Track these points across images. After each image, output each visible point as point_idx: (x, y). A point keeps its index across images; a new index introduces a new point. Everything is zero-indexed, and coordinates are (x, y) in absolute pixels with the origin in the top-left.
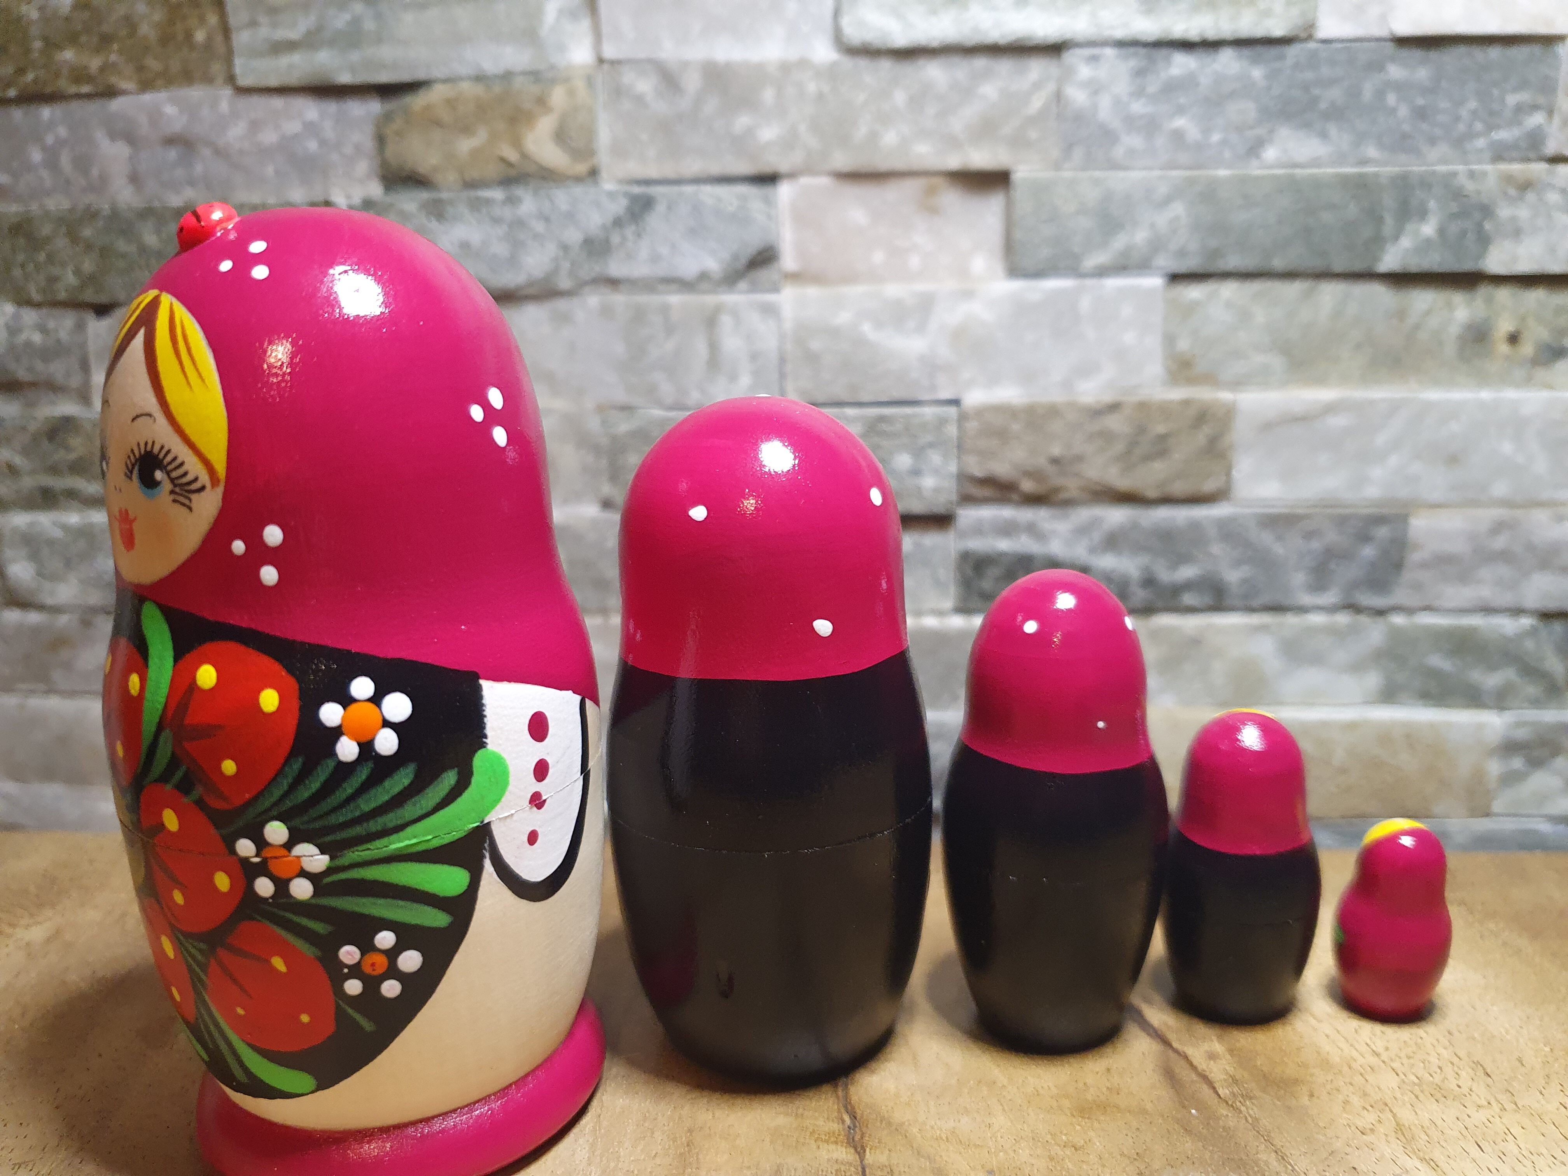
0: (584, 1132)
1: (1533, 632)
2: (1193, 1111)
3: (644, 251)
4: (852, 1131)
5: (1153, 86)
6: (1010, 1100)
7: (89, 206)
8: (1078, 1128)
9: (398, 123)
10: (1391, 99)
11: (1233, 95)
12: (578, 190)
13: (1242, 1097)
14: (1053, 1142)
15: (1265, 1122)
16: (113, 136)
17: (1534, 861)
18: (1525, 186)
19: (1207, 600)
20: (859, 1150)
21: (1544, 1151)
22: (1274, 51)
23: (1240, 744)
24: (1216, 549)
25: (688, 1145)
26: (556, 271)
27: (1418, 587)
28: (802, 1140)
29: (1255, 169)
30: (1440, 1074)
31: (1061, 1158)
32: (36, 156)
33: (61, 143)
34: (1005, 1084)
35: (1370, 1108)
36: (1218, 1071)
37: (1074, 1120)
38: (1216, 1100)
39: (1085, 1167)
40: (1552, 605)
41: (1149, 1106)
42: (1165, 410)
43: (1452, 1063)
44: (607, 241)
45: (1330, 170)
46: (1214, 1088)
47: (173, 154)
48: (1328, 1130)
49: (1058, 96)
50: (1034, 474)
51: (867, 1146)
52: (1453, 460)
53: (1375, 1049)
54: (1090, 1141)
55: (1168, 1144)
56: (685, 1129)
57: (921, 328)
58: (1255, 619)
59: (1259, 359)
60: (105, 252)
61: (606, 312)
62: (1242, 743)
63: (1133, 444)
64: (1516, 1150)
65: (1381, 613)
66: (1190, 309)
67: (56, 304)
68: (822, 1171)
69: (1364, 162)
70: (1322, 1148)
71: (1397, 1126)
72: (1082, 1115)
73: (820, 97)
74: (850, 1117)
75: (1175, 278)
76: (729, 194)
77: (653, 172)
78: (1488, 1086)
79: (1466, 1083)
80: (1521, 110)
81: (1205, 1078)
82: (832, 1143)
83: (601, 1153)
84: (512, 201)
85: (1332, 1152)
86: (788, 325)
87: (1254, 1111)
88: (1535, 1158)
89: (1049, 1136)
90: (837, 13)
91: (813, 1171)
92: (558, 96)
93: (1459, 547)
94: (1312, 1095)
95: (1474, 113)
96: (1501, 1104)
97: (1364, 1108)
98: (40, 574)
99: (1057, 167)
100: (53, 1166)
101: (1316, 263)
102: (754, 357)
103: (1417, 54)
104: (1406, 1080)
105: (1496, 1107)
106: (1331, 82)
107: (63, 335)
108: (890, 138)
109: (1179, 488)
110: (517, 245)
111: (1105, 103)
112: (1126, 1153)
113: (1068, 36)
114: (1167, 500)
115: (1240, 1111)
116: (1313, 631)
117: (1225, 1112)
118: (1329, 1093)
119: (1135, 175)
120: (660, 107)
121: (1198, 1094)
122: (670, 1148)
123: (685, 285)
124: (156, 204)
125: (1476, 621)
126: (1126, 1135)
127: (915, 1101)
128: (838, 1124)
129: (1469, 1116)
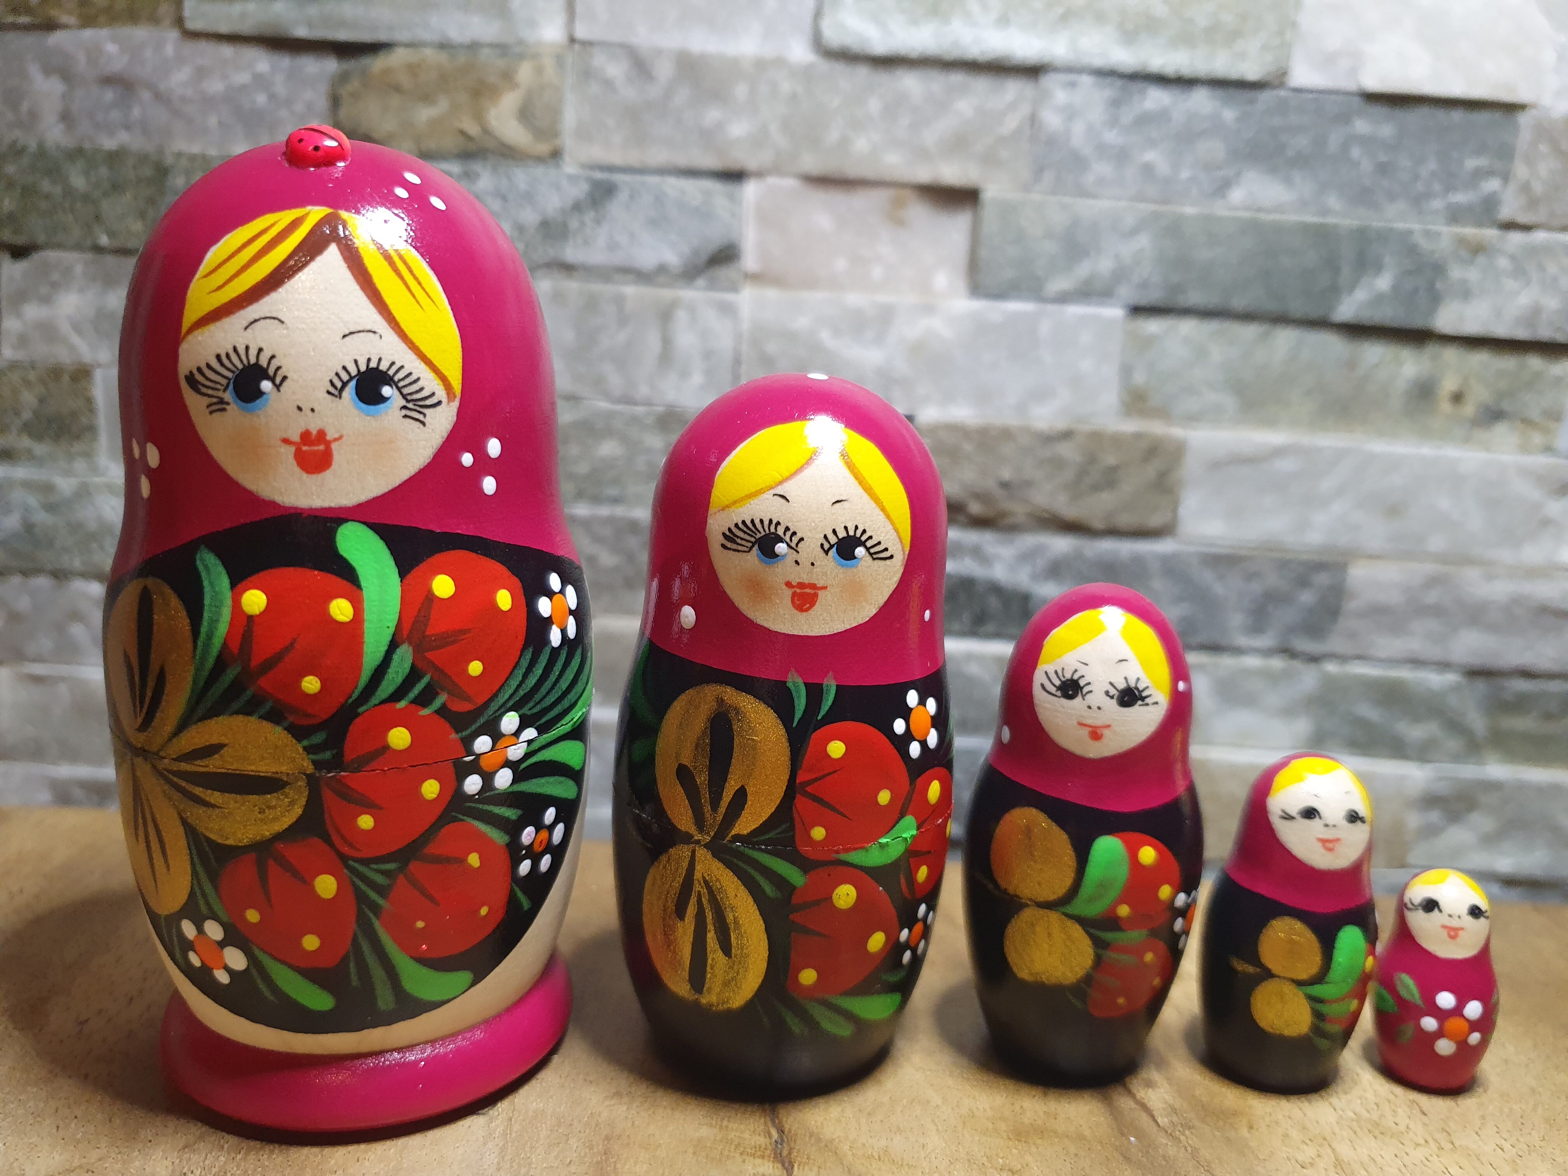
0: (493, 1136)
1: (1456, 688)
2: (1132, 1139)
3: (602, 237)
4: (780, 1146)
5: (1127, 117)
6: (944, 1120)
7: (14, 143)
8: (1014, 1151)
9: (354, 84)
10: (1355, 152)
11: (1203, 133)
12: (539, 171)
13: (1182, 1127)
14: (990, 1165)
15: (1205, 1153)
16: (48, 71)
18: (1477, 249)
20: (786, 1165)
22: (1246, 94)
25: (605, 1154)
27: (1352, 635)
28: (726, 1153)
29: (1220, 209)
35: (1310, 1141)
36: (1156, 1099)
37: (1011, 1143)
38: (1155, 1128)
40: (1476, 661)
41: (1087, 1133)
42: (1117, 441)
43: (1389, 1102)
44: (565, 225)
45: (1292, 217)
46: (1153, 1116)
47: (109, 95)
48: (1267, 1163)
49: (1033, 120)
50: (982, 497)
51: (795, 1163)
52: (1393, 511)
54: (1027, 1165)
55: (1106, 1171)
57: (879, 340)
59: (1212, 397)
60: (28, 192)
61: (558, 297)
63: (1082, 473)
65: (1314, 659)
66: (1147, 343)
69: (1326, 212)
71: (1336, 1161)
72: (1019, 1138)
73: (793, 97)
74: (778, 1132)
75: (1138, 311)
76: (693, 188)
77: (616, 158)
78: (1424, 1124)
79: (1403, 1121)
80: (1478, 174)
81: (1143, 1106)
82: (758, 1157)
83: (511, 1159)
84: (469, 176)
86: (746, 326)
87: (1194, 1141)
89: (985, 1159)
90: (818, 15)
92: (525, 73)
93: (1394, 599)
94: (1251, 1127)
95: (1433, 173)
96: (1438, 1143)
97: (1303, 1142)
99: (1027, 189)
101: (1271, 306)
102: (708, 355)
103: (1380, 110)
104: (1343, 1115)
105: (1433, 1145)
106: (1300, 129)
108: (861, 144)
109: (1125, 520)
111: (1078, 129)
113: (1046, 59)
114: (1113, 532)
115: (1179, 1139)
116: (1247, 672)
117: (1164, 1141)
118: (1268, 1126)
119: (1103, 204)
120: (629, 93)
121: (1137, 1122)
122: (585, 1156)
123: (642, 276)
124: (87, 145)
125: (1404, 674)
126: (1065, 1160)
127: (846, 1118)
128: (765, 1138)
129: (1407, 1154)
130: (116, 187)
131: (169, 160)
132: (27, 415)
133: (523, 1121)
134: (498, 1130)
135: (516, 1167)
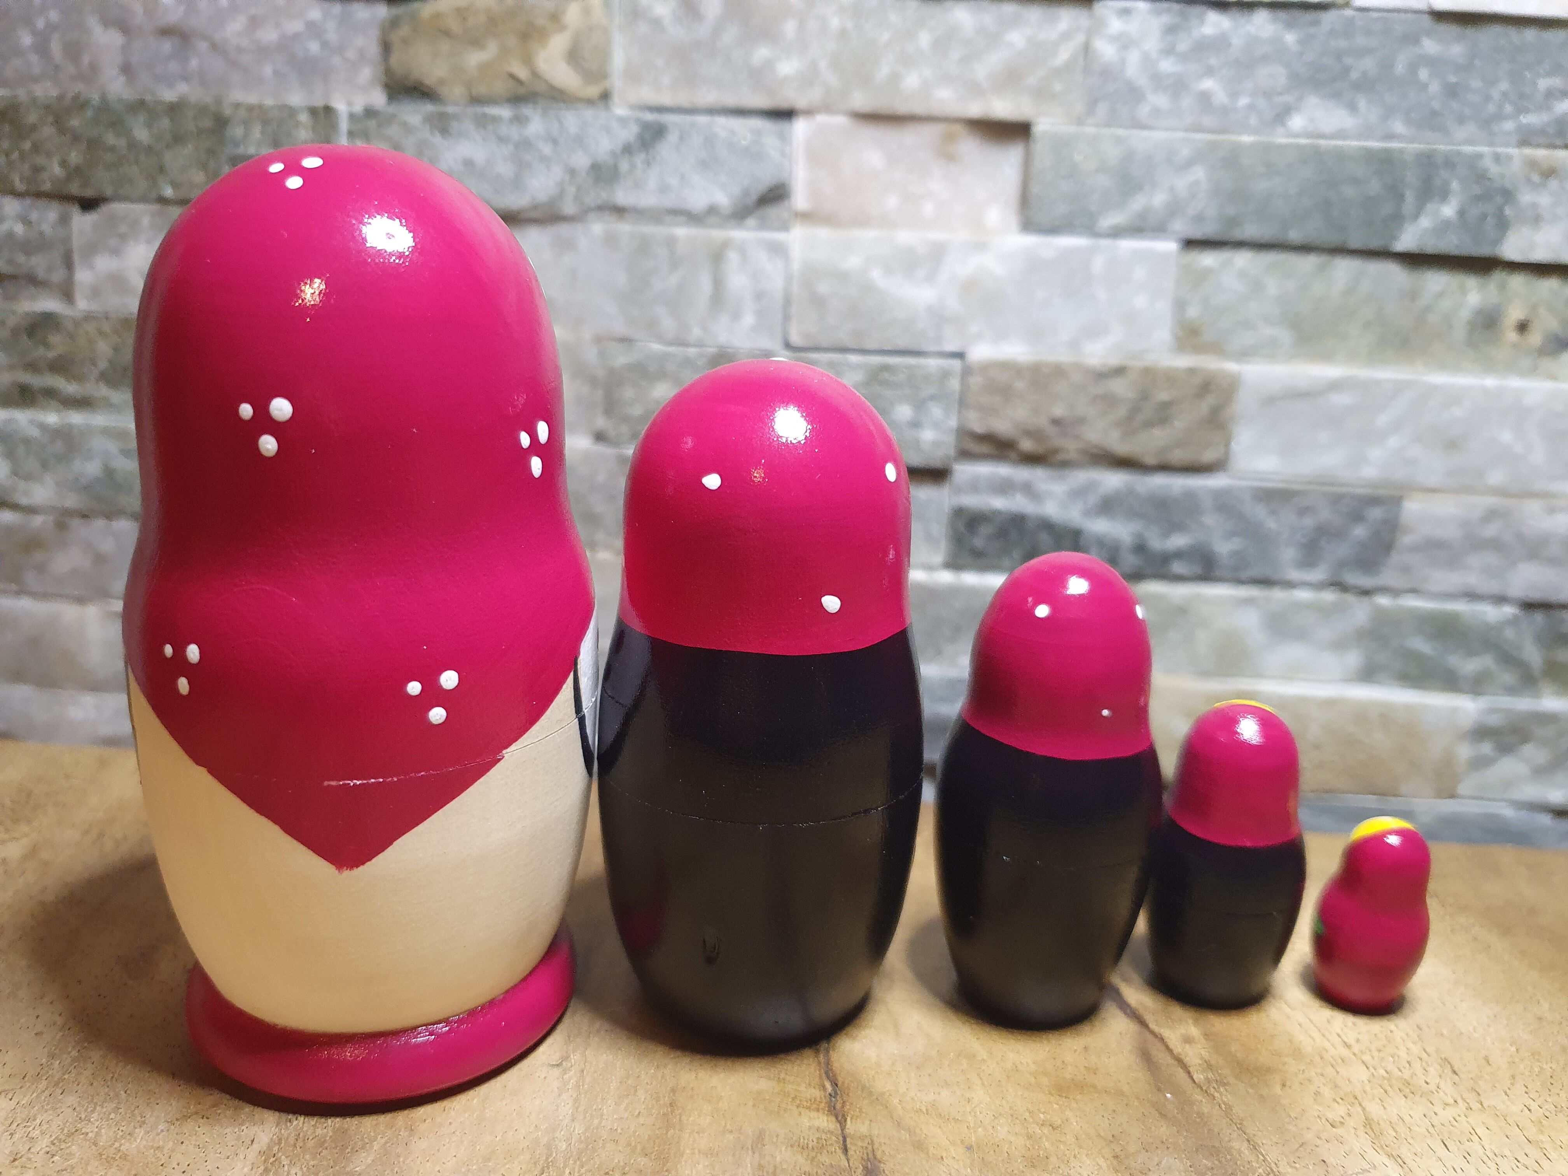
0: (567, 1087)
1: (1513, 622)
2: (1168, 1095)
3: (652, 181)
4: (834, 1099)
5: (1183, 45)
6: (989, 1075)
7: (78, 95)
8: (1055, 1106)
9: (404, 31)
10: (1423, 74)
11: (1265, 59)
12: (588, 113)
13: (1216, 1083)
14: (1031, 1120)
15: (1238, 1110)
16: (106, 23)
17: (1506, 855)
18: (1549, 173)
19: (1198, 569)
20: (840, 1118)
21: (1507, 1152)
22: (1310, 16)
23: (1239, 737)
24: (1210, 520)
25: (671, 1106)
26: (561, 195)
27: (1406, 570)
28: (784, 1106)
29: (1280, 139)
30: (1409, 1069)
31: (1039, 1137)
32: (26, 40)
33: (52, 28)
34: (985, 1057)
35: (1340, 1101)
36: (1194, 1055)
37: (1052, 1098)
38: (1191, 1085)
39: (1062, 1147)
40: (1536, 595)
41: (1126, 1088)
42: (1171, 377)
43: (1421, 1059)
44: (616, 167)
45: (1355, 143)
46: (1189, 1073)
47: (167, 46)
48: (1299, 1121)
49: (1087, 49)
50: (1034, 434)
51: (848, 1116)
52: (1452, 445)
53: (1346, 1040)
54: (1067, 1120)
55: (1143, 1127)
56: (668, 1089)
57: (931, 278)
58: (1243, 592)
59: (1268, 331)
60: (93, 144)
61: (610, 240)
62: (1241, 736)
63: (1135, 410)
64: (1481, 1151)
65: (1366, 593)
66: (1203, 276)
67: (39, 195)
68: (804, 1139)
69: (1390, 137)
70: (1293, 1140)
71: (1366, 1119)
72: (1059, 1093)
73: (843, 34)
74: (832, 1084)
75: (1190, 244)
76: (743, 128)
77: (666, 99)
78: (1455, 1084)
79: (1434, 1080)
80: (1551, 95)
81: (1180, 1061)
82: (813, 1110)
83: (585, 1110)
84: (519, 120)
85: (1303, 1143)
86: (796, 266)
87: (1228, 1098)
88: (1499, 1160)
89: (1027, 1114)
91: (794, 1138)
92: (572, 14)
93: (1451, 533)
94: (1284, 1085)
95: (1505, 94)
96: (1467, 1103)
97: (1335, 1100)
98: (15, 473)
99: (1080, 122)
100: (33, 1096)
101: (1332, 238)
102: (759, 296)
103: (1452, 30)
104: (1375, 1073)
105: (1462, 1106)
106: (1366, 51)
107: (46, 228)
108: (912, 81)
109: (1178, 456)
110: (522, 166)
111: (1133, 59)
112: (1102, 1134)
114: (1165, 468)
115: (1214, 1097)
116: (1299, 606)
117: (1199, 1098)
118: (1301, 1084)
119: (1159, 136)
120: (676, 32)
121: (1174, 1078)
122: (653, 1108)
123: (693, 218)
124: (148, 98)
125: (1460, 607)
126: (1103, 1116)
127: (896, 1071)
128: (820, 1090)
129: (1436, 1114)
130: (178, 139)
131: (227, 111)
132: (103, 365)
133: (595, 1072)
134: (572, 1081)
135: (589, 1118)
